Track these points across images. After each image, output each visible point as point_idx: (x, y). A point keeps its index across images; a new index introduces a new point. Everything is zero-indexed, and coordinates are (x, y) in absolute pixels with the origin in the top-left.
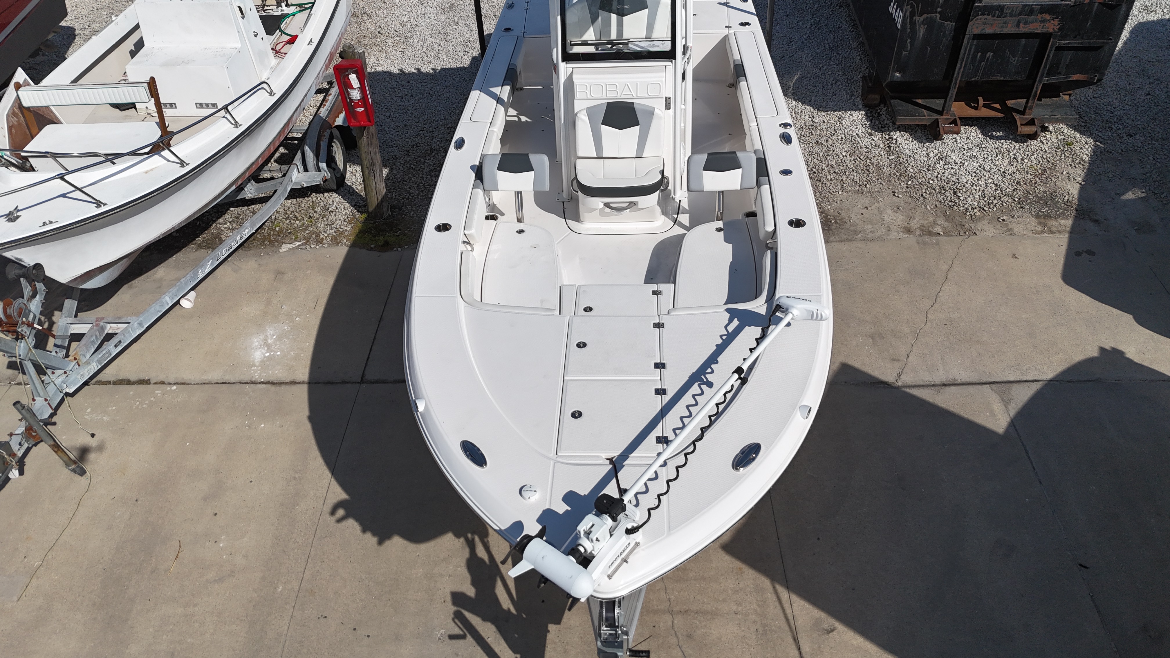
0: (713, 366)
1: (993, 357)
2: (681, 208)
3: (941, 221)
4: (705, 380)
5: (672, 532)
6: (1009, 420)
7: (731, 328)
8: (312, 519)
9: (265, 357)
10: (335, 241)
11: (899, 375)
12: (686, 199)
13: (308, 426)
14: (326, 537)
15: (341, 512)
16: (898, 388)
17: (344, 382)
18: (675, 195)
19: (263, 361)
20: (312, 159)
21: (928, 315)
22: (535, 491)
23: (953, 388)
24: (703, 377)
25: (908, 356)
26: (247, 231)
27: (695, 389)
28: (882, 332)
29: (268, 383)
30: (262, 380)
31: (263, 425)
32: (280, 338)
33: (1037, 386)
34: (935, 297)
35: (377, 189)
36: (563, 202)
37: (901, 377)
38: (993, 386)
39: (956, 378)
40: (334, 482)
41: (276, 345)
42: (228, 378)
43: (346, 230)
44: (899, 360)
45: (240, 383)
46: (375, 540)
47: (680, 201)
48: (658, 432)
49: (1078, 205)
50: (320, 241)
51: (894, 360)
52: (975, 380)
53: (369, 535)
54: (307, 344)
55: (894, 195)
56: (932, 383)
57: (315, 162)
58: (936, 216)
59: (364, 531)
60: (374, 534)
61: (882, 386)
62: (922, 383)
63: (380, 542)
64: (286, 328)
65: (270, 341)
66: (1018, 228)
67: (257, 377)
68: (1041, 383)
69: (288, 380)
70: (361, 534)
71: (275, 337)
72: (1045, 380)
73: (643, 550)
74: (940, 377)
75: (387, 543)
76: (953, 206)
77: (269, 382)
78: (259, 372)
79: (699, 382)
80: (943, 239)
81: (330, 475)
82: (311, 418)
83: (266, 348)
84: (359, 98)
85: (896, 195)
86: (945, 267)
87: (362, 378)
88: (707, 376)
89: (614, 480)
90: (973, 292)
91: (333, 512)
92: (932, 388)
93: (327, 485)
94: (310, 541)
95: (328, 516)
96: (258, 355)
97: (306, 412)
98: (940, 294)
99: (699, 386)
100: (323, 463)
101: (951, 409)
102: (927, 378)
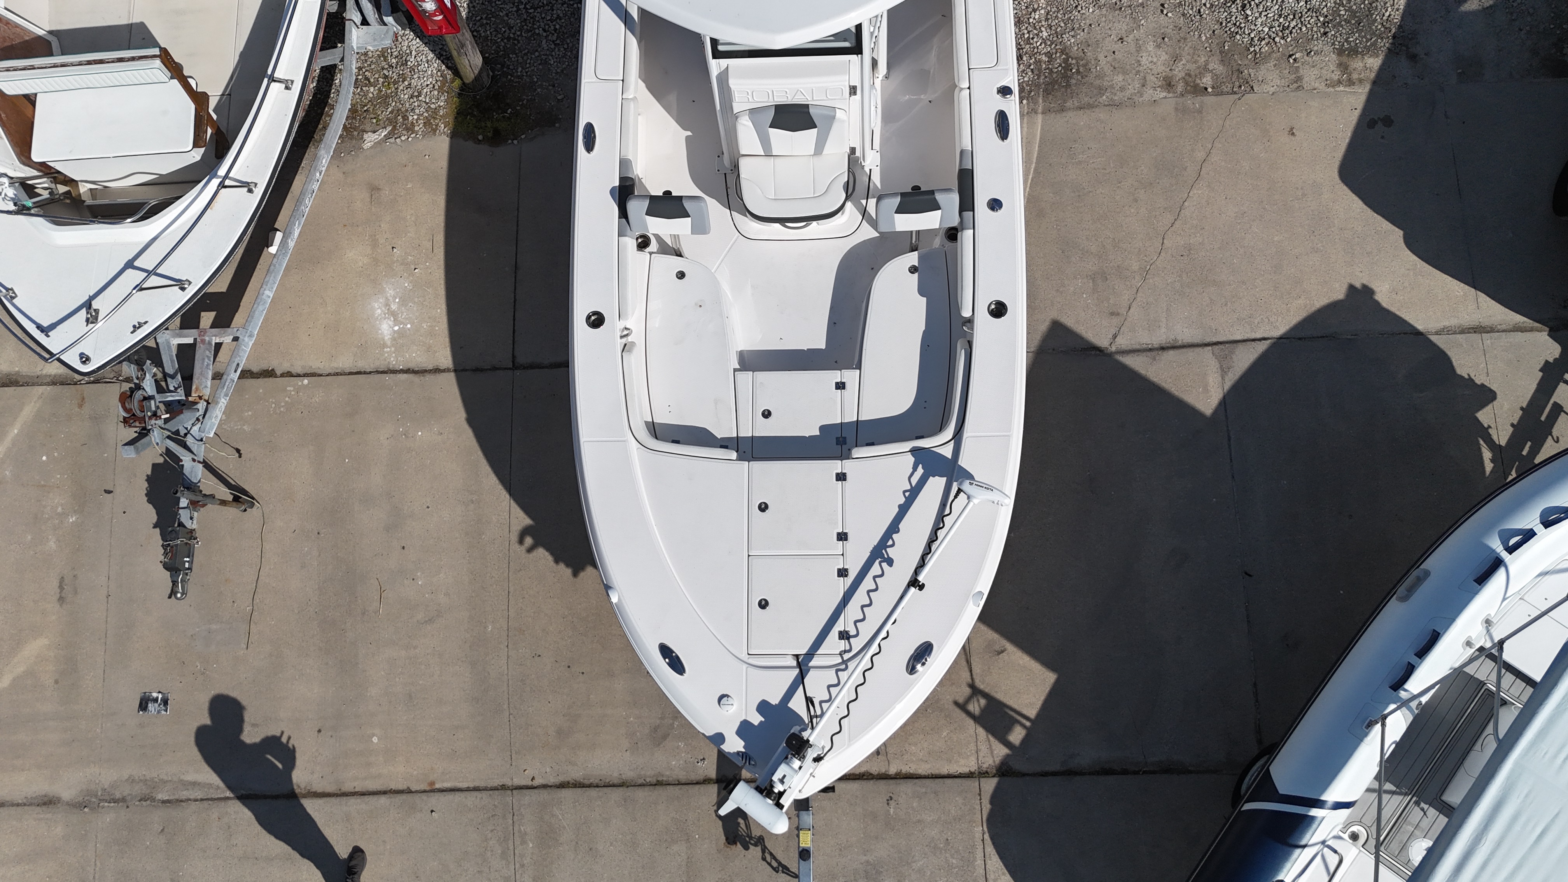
0: (894, 536)
1: (1226, 305)
3: (1215, 65)
4: (886, 556)
6: (1221, 396)
7: (915, 480)
8: (502, 550)
9: (395, 332)
10: (430, 127)
11: (1115, 337)
13: (469, 433)
14: (521, 570)
15: (529, 541)
16: (1110, 355)
17: (494, 369)
19: (394, 339)
20: (373, 12)
21: (1165, 241)
22: (732, 705)
23: (1171, 352)
24: (884, 551)
25: (1130, 308)
26: (324, 161)
27: (875, 569)
28: (1106, 270)
29: (407, 371)
30: (401, 367)
31: (420, 433)
32: (403, 302)
33: (1262, 347)
34: (1179, 209)
35: (472, 65)
37: (1116, 340)
38: (1216, 348)
39: (1178, 338)
40: (513, 504)
41: (402, 313)
42: (362, 365)
43: (440, 106)
44: (1118, 314)
45: (378, 372)
46: (568, 572)
47: (870, 170)
48: (839, 626)
49: (1400, 26)
50: (410, 129)
51: (1112, 314)
52: (1196, 340)
53: (562, 566)
54: (439, 311)
55: (1162, 11)
56: (1150, 346)
57: (377, 16)
58: (1210, 54)
59: (557, 561)
60: (567, 565)
61: (1093, 353)
62: (1138, 347)
63: (575, 574)
64: (406, 285)
65: (394, 307)
66: (1310, 76)
67: (394, 363)
68: (1269, 342)
69: (430, 367)
70: (554, 565)
71: (397, 300)
72: (1274, 338)
74: (1160, 337)
75: (582, 574)
76: (1237, 33)
77: (409, 369)
78: (394, 355)
79: (880, 559)
80: (1209, 100)
81: (508, 496)
82: (470, 421)
83: (392, 319)
85: (1165, 12)
86: (1200, 155)
87: (513, 362)
88: (888, 550)
89: (801, 686)
90: (1226, 198)
91: (521, 541)
92: (1149, 354)
93: (508, 508)
94: (506, 574)
95: (517, 545)
96: (386, 329)
97: (462, 415)
98: (1186, 204)
99: (880, 563)
100: (497, 482)
101: (1164, 385)
102: (1146, 339)
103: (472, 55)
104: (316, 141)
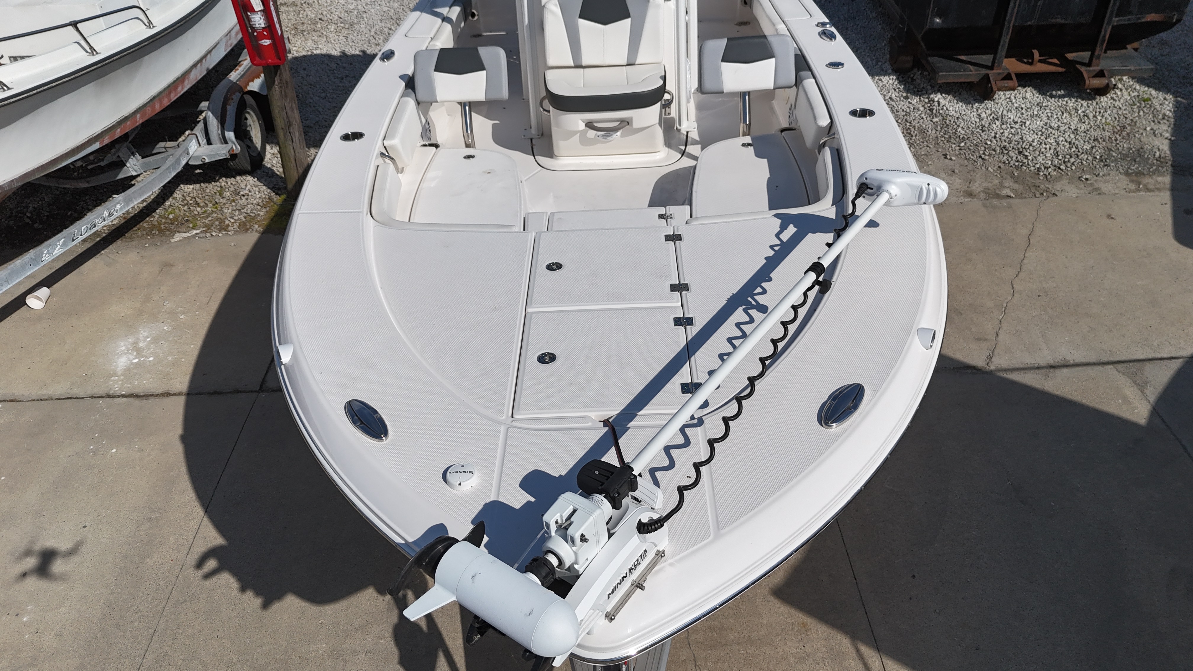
0: (764, 285)
1: (1111, 331)
2: (689, 139)
3: (1009, 183)
4: (754, 303)
5: (722, 532)
6: (1149, 407)
7: (786, 236)
8: (167, 577)
9: (132, 364)
10: (244, 227)
11: (990, 358)
12: (696, 129)
13: (179, 449)
14: (185, 601)
15: (212, 564)
16: (991, 373)
17: (237, 391)
18: (680, 125)
19: (128, 370)
20: (217, 128)
21: (1014, 286)
22: (471, 472)
23: (1065, 371)
24: (749, 299)
25: (997, 335)
26: (118, 206)
27: (739, 315)
28: (958, 308)
29: (131, 396)
30: (124, 393)
31: (114, 451)
32: (155, 340)
33: (1175, 365)
34: (1019, 265)
35: (297, 159)
36: (531, 139)
37: (993, 360)
38: (1119, 366)
39: (1067, 358)
40: (206, 522)
41: (149, 349)
42: (77, 391)
43: (259, 215)
44: (986, 340)
45: (92, 397)
46: (258, 602)
47: (687, 133)
48: (683, 376)
49: (1173, 161)
50: (223, 228)
51: (979, 339)
52: (1093, 359)
53: (249, 595)
54: (192, 346)
55: (946, 158)
56: (1036, 365)
57: (220, 132)
58: (1001, 178)
59: (243, 589)
60: (257, 594)
61: (969, 371)
62: (1022, 366)
63: (266, 605)
64: (165, 328)
65: (141, 345)
66: (1106, 187)
67: (117, 389)
68: (1180, 360)
69: (160, 391)
70: (239, 595)
71: (149, 339)
72: (1185, 357)
73: (671, 565)
74: (1045, 357)
75: (276, 606)
76: (1022, 166)
77: (133, 394)
78: (120, 383)
79: (744, 307)
80: (1016, 202)
81: (202, 513)
82: (184, 439)
83: (135, 354)
84: (263, 25)
85: (948, 157)
86: (1025, 232)
87: (261, 386)
88: (756, 297)
90: (1066, 257)
91: (200, 565)
92: (1037, 371)
93: (196, 527)
94: (160, 608)
95: (191, 571)
96: (122, 362)
97: (179, 430)
98: (1025, 261)
99: (745, 311)
100: (194, 498)
101: (1069, 397)
102: (1029, 360)
103: (298, 142)
104: (125, 238)
